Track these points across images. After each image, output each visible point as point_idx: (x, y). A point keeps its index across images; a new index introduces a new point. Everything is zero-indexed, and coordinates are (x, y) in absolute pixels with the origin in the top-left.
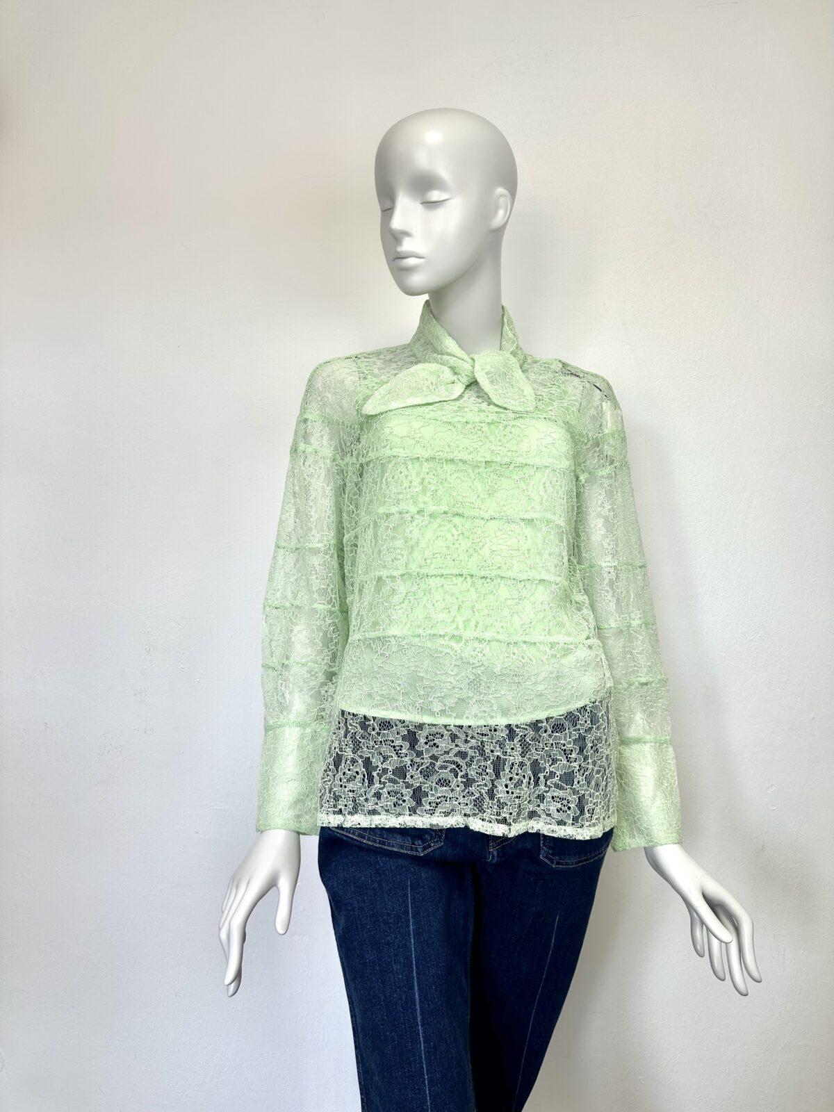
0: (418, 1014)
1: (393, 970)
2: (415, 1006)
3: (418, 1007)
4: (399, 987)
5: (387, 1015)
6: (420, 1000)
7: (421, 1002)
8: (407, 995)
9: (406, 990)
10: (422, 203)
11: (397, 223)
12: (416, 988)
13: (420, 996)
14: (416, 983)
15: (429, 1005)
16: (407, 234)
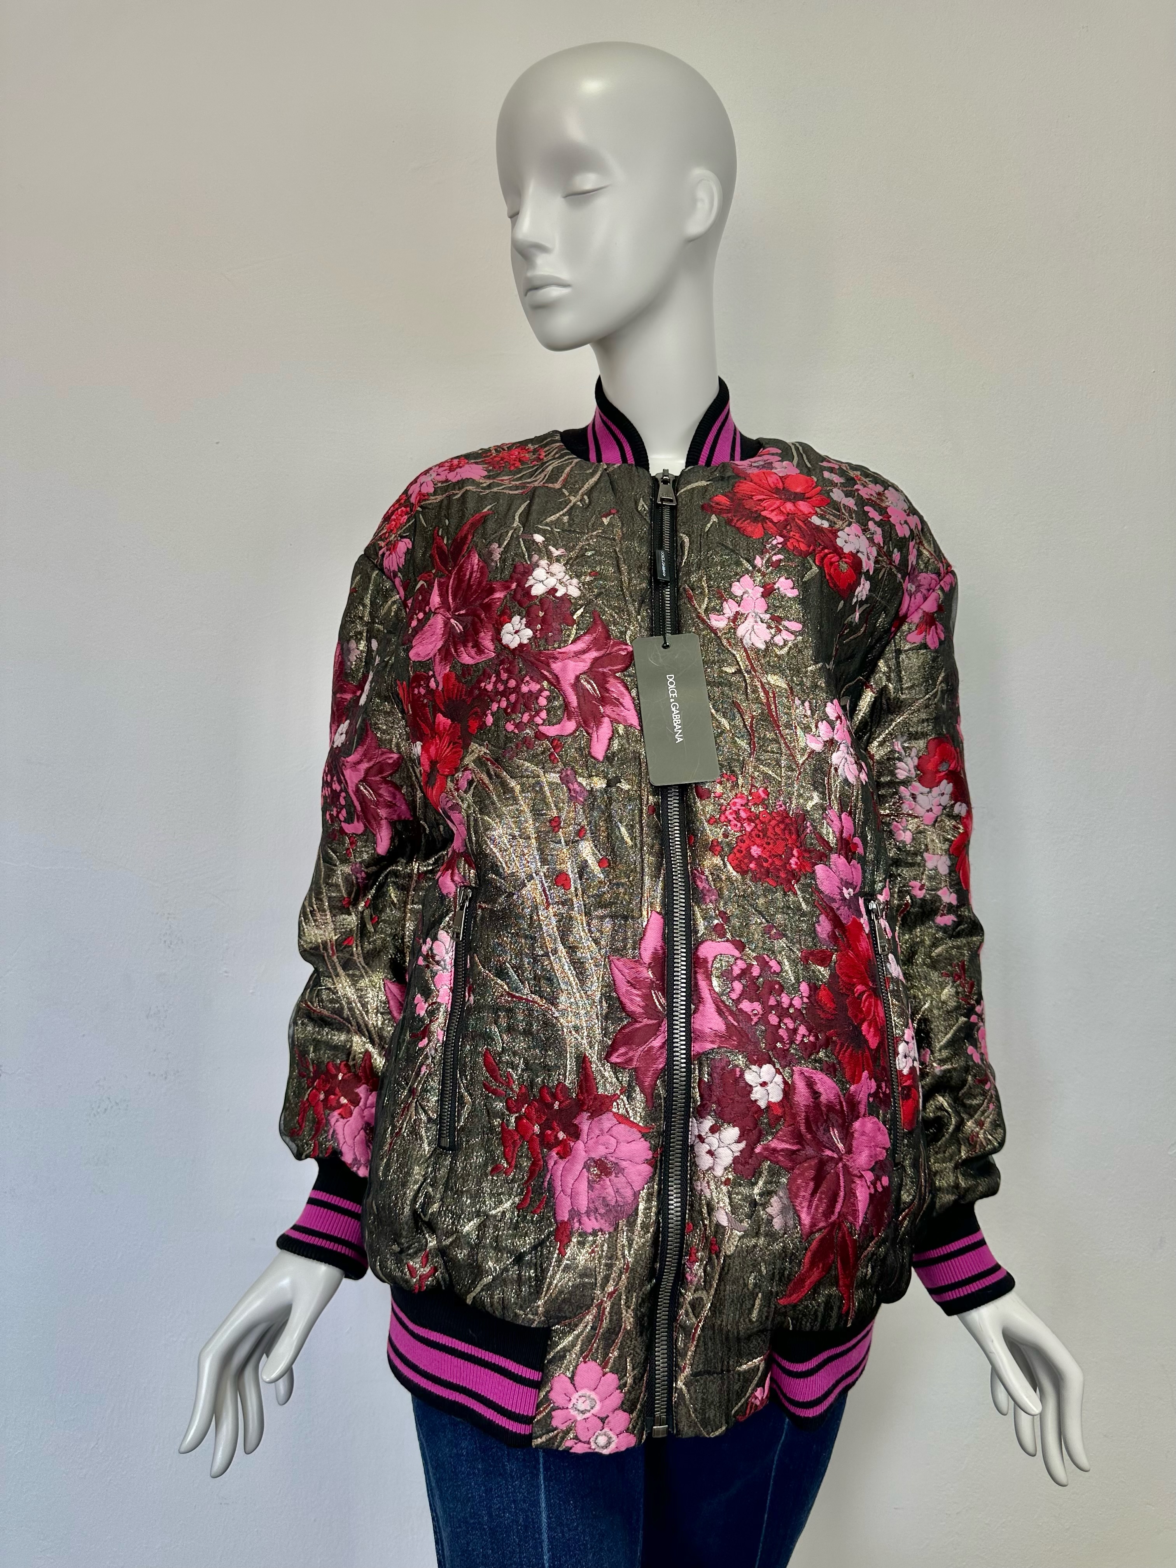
0: (545, 1549)
1: (505, 1470)
2: (541, 1534)
3: (545, 1536)
4: (514, 1501)
5: (493, 1549)
6: (549, 1524)
7: (550, 1528)
8: (527, 1516)
9: (525, 1506)
10: (566, 197)
11: (526, 228)
12: (543, 1505)
13: (549, 1518)
14: (543, 1496)
15: (562, 1532)
16: (542, 249)
